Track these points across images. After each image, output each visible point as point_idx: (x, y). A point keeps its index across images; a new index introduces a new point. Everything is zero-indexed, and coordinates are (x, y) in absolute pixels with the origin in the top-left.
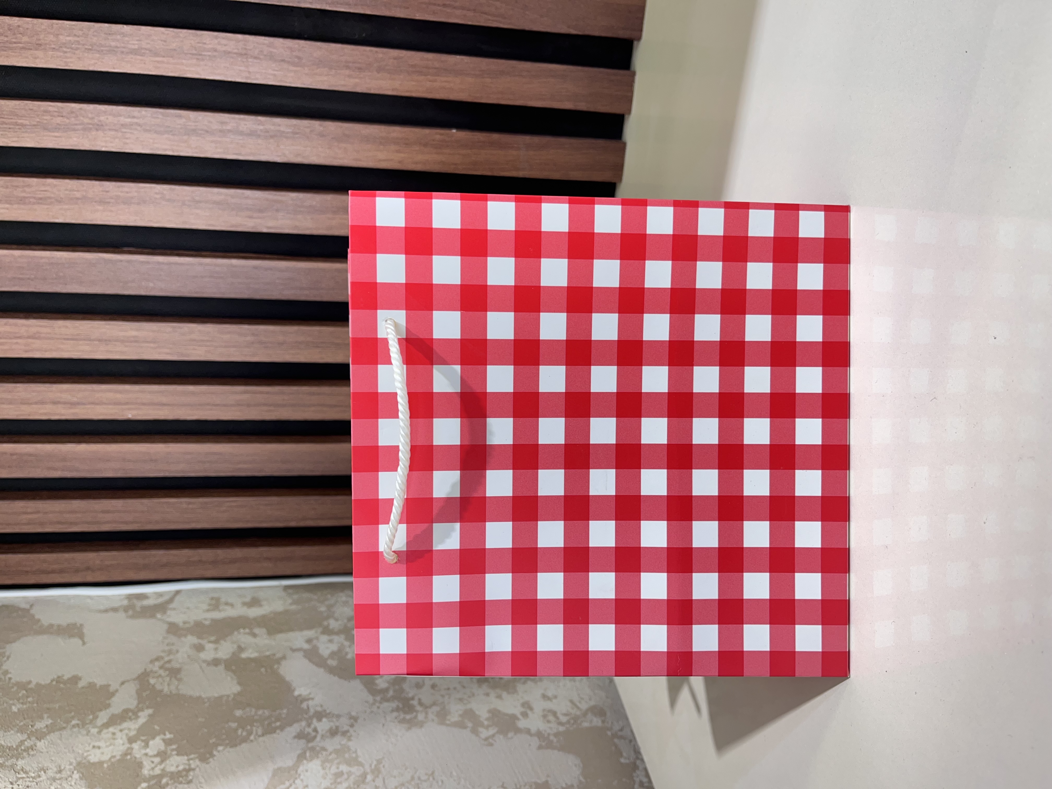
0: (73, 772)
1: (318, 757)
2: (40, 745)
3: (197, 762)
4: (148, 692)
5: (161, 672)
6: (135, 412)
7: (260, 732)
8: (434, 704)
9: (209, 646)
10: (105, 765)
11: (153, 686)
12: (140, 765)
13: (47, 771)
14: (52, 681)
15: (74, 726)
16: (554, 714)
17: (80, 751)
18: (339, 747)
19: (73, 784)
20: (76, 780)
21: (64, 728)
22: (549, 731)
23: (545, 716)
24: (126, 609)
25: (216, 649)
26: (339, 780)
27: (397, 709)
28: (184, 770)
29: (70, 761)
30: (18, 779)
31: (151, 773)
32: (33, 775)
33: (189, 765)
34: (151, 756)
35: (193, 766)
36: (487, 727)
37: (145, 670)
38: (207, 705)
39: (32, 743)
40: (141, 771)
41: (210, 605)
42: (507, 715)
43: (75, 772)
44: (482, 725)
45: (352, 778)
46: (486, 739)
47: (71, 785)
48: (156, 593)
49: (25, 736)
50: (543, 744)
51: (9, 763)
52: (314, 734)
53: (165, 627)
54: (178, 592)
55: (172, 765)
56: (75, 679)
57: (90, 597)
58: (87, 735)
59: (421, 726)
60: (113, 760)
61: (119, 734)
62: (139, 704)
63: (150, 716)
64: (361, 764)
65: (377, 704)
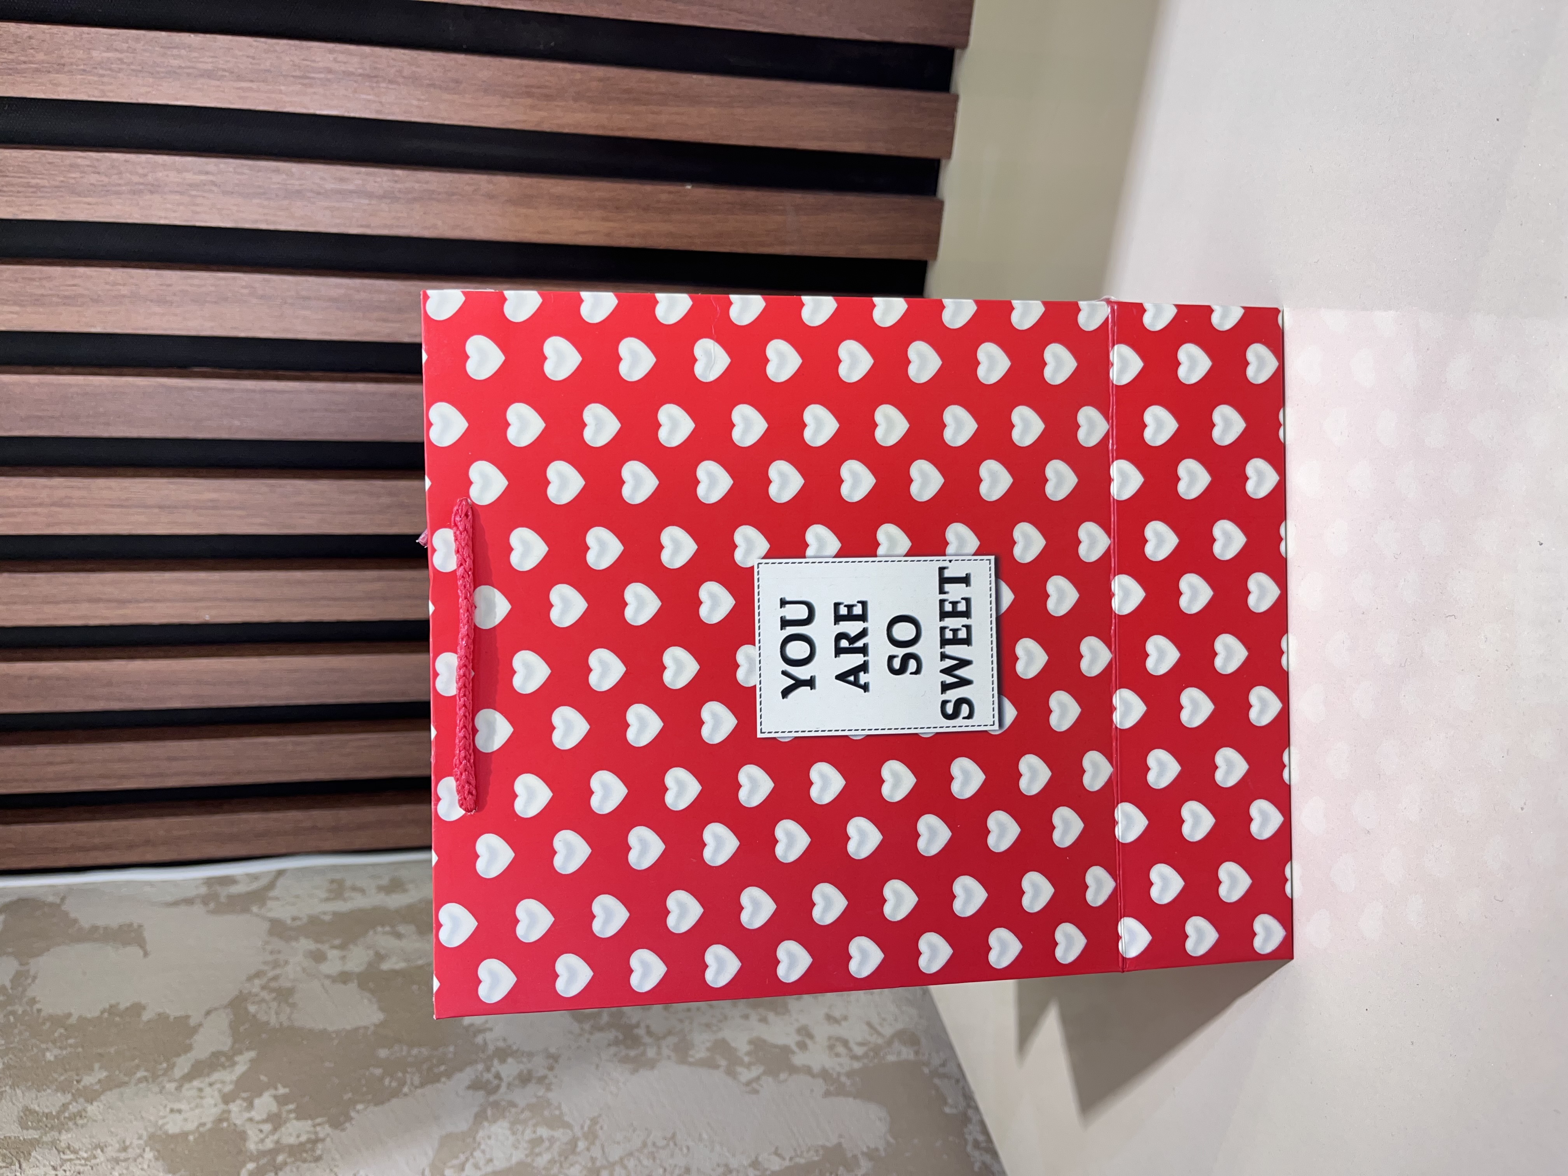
0: (144, 1150)
1: (504, 1117)
2: (92, 1109)
3: (327, 1129)
4: (247, 1026)
5: (264, 994)
6: (214, 612)
7: (417, 1080)
8: (670, 1033)
9: (333, 954)
10: (191, 1138)
11: (254, 1016)
12: (243, 1136)
13: (105, 1149)
14: (102, 1012)
15: (140, 1081)
16: (845, 1043)
17: (152, 1118)
18: (534, 1100)
19: (145, 1167)
20: (150, 1161)
21: (125, 1084)
22: (838, 1069)
23: (831, 1047)
24: (205, 900)
25: (343, 958)
26: (537, 1150)
27: (616, 1042)
28: (309, 1141)
29: (138, 1133)
30: (64, 1161)
31: (261, 1147)
32: (85, 1155)
33: (316, 1133)
34: (258, 1122)
35: (321, 1135)
36: (748, 1066)
37: (241, 992)
38: (336, 1042)
39: (80, 1108)
40: (244, 1145)
41: (330, 891)
42: (776, 1046)
43: (148, 1149)
44: (741, 1063)
45: (557, 1146)
46: (748, 1084)
47: (142, 1169)
48: (248, 875)
49: (69, 1097)
50: (832, 1088)
51: (47, 1138)
52: (496, 1082)
53: (266, 925)
54: (280, 873)
55: (290, 1135)
56: (137, 1009)
57: (151, 884)
58: (161, 1092)
59: (653, 1067)
60: (201, 1129)
61: (208, 1091)
62: (234, 1042)
63: (252, 1061)
64: (568, 1126)
65: (587, 1036)
